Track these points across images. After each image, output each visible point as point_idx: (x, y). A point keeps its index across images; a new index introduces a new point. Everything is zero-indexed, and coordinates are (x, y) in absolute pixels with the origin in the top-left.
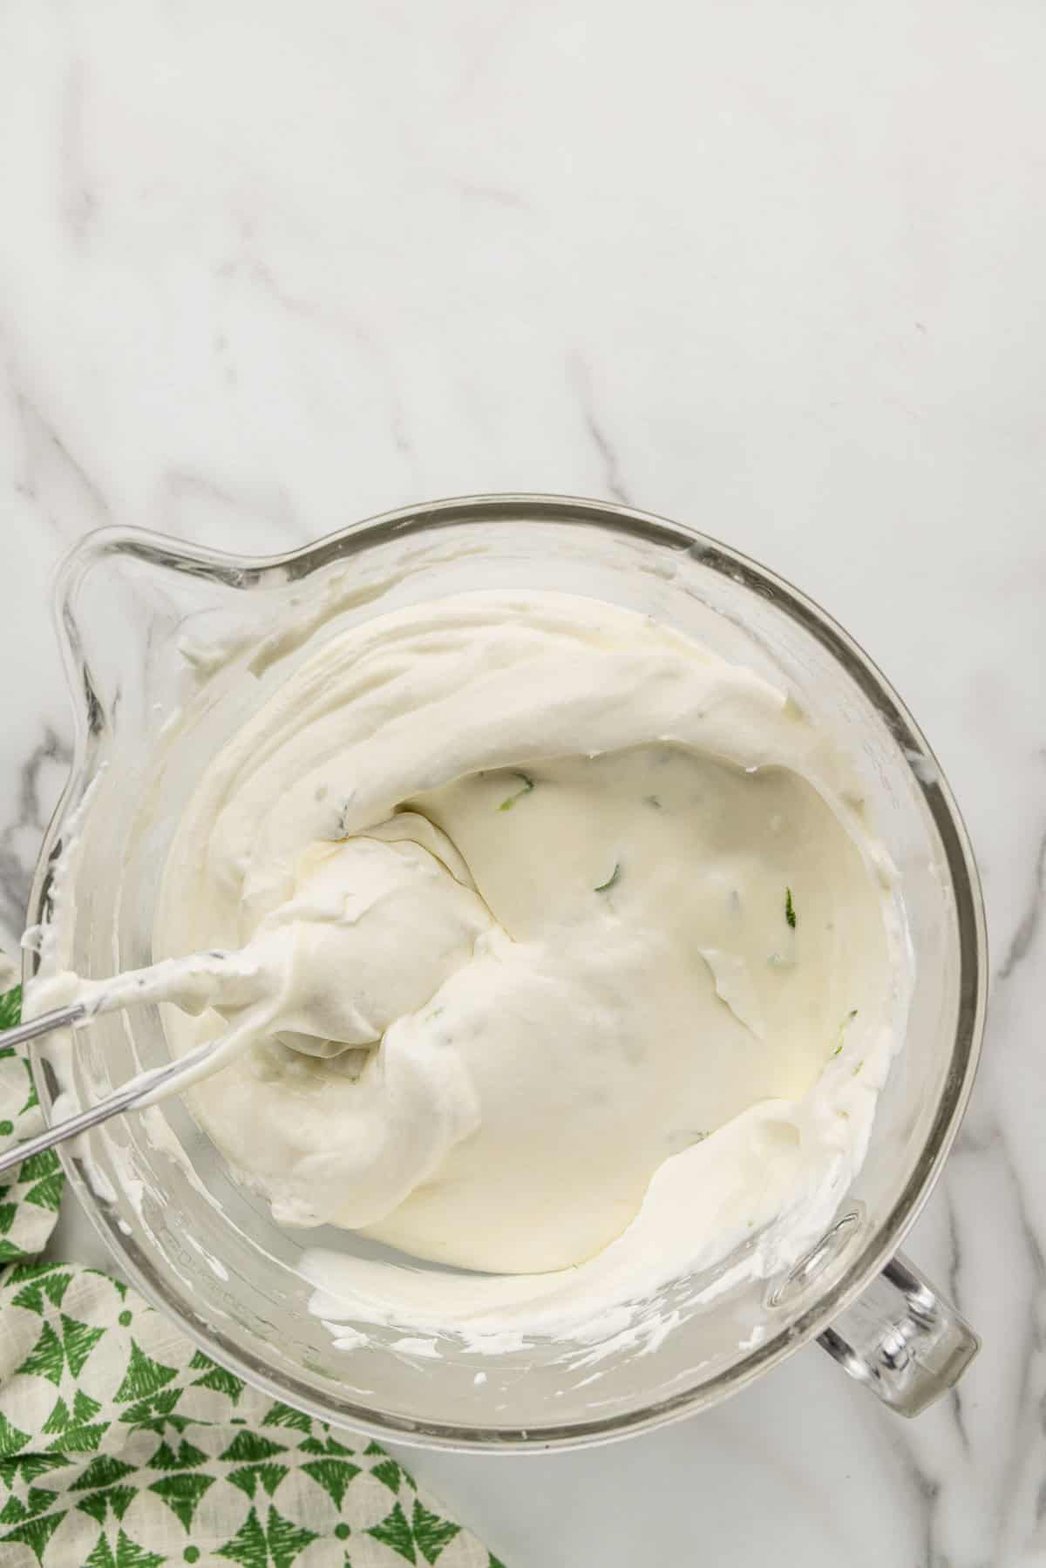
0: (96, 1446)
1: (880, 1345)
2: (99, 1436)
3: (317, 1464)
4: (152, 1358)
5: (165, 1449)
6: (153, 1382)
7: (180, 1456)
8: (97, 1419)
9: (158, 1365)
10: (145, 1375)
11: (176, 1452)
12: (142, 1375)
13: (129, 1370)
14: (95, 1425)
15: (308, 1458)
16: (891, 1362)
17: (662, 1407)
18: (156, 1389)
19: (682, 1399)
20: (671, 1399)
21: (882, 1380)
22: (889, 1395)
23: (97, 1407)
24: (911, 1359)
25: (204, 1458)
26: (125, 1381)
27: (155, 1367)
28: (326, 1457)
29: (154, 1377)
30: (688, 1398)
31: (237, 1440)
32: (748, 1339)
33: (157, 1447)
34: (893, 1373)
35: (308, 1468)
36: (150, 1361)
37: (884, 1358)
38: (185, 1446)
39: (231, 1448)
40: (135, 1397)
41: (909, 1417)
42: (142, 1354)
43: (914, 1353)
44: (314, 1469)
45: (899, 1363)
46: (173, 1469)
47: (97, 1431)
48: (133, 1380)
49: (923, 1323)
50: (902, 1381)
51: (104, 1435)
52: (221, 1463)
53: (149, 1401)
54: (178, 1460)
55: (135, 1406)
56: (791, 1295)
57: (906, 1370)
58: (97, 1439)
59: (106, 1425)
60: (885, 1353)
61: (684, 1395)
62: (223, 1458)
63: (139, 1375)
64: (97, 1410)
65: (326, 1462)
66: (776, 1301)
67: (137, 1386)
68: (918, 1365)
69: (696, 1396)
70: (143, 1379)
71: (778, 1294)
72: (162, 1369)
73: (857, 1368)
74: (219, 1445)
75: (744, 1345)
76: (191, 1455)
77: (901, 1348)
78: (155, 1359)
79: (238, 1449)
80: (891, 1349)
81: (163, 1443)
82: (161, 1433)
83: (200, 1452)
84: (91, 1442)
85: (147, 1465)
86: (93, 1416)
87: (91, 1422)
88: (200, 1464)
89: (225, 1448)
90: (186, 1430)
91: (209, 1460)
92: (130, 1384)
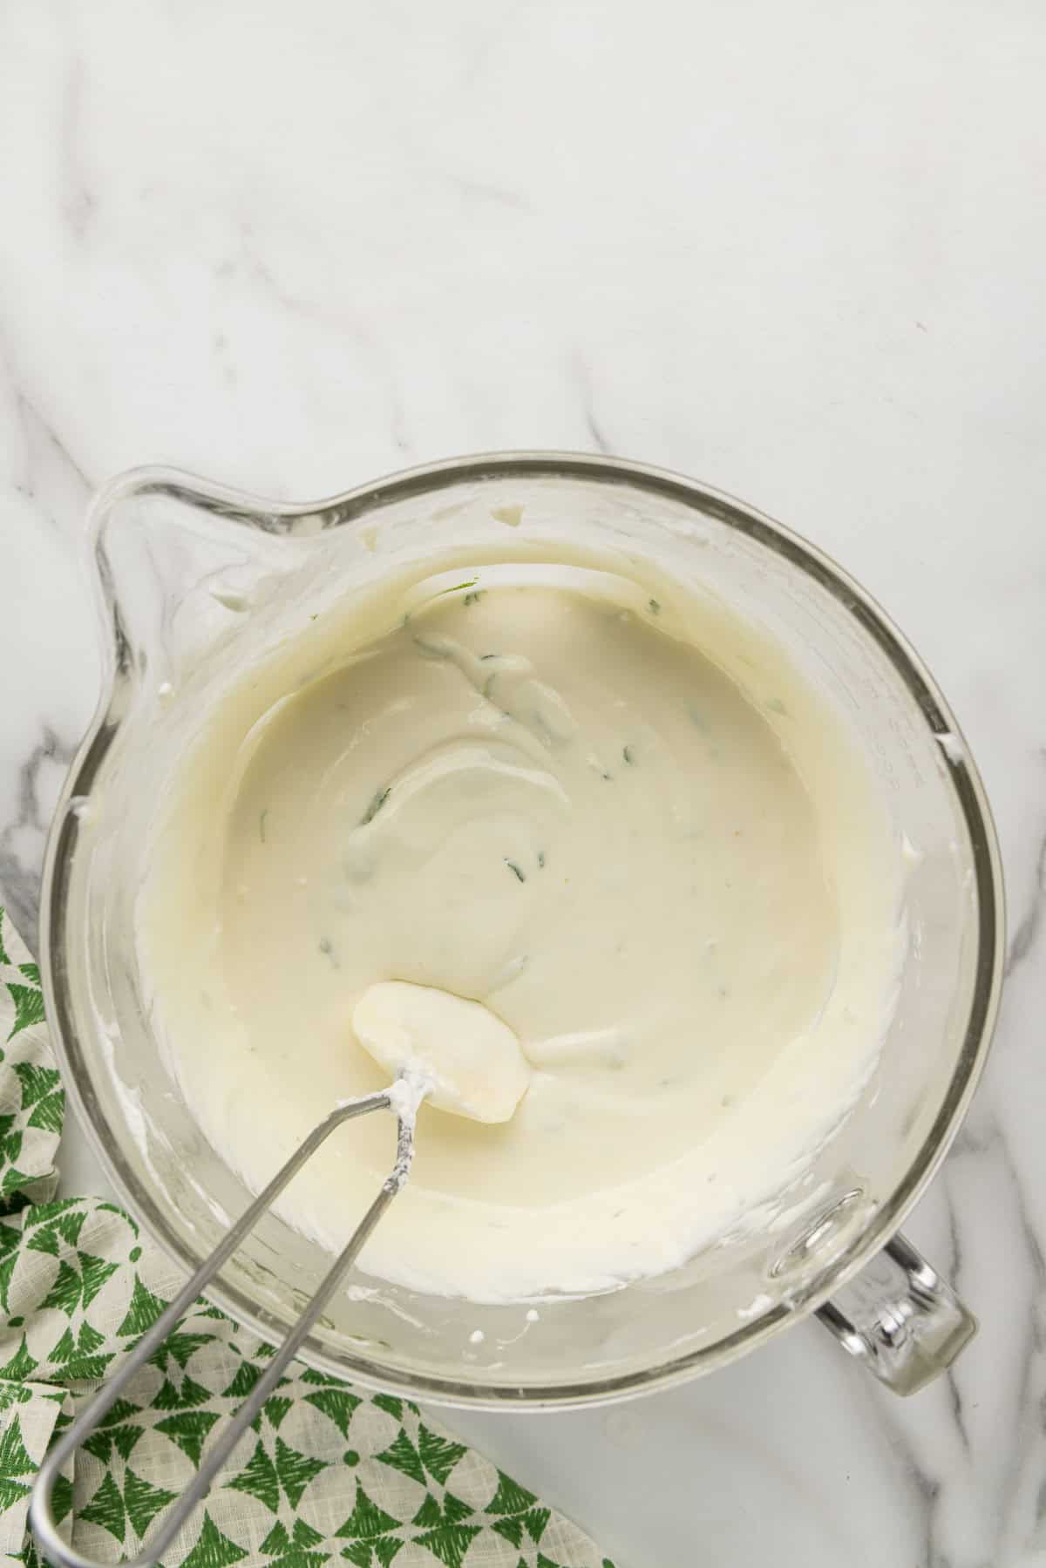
0: (101, 1374)
1: (879, 1322)
2: (104, 1366)
3: (319, 1393)
4: (156, 1295)
5: (168, 1387)
6: (157, 1317)
7: (184, 1395)
8: (101, 1351)
9: (162, 1301)
10: (149, 1310)
11: (179, 1390)
12: (145, 1310)
13: (132, 1305)
14: (98, 1357)
15: (312, 1388)
16: (888, 1339)
17: (658, 1371)
19: (678, 1364)
20: (669, 1364)
21: (880, 1357)
22: (885, 1373)
23: (100, 1339)
24: (909, 1339)
25: (207, 1395)
26: (128, 1316)
27: (159, 1303)
28: (328, 1387)
29: (159, 1312)
30: (687, 1363)
31: (240, 1373)
32: (748, 1307)
33: (161, 1386)
34: (890, 1351)
35: (311, 1398)
36: (154, 1297)
37: (881, 1335)
38: (188, 1384)
39: (234, 1384)
40: (140, 1330)
41: (904, 1395)
42: (145, 1290)
43: (913, 1331)
44: (318, 1399)
45: (896, 1342)
46: (176, 1408)
47: (102, 1361)
48: (136, 1314)
49: (923, 1301)
50: (897, 1359)
51: (109, 1365)
52: (226, 1400)
54: (181, 1398)
56: (791, 1266)
57: (903, 1349)
58: (101, 1369)
59: (111, 1356)
60: (883, 1331)
61: (682, 1360)
62: (226, 1394)
63: (143, 1310)
64: (101, 1343)
65: (328, 1392)
66: (777, 1272)
67: (141, 1321)
68: (916, 1344)
69: (695, 1361)
70: (147, 1314)
71: (778, 1266)
72: (166, 1305)
73: (854, 1343)
74: (223, 1382)
75: (742, 1313)
76: (194, 1392)
77: (899, 1326)
78: (159, 1295)
79: (241, 1383)
80: (889, 1326)
81: (166, 1380)
82: (164, 1369)
83: (204, 1390)
84: (96, 1371)
85: (151, 1405)
86: (95, 1347)
87: (95, 1354)
88: (203, 1401)
89: (229, 1384)
90: (189, 1365)
91: (212, 1398)
92: (134, 1319)
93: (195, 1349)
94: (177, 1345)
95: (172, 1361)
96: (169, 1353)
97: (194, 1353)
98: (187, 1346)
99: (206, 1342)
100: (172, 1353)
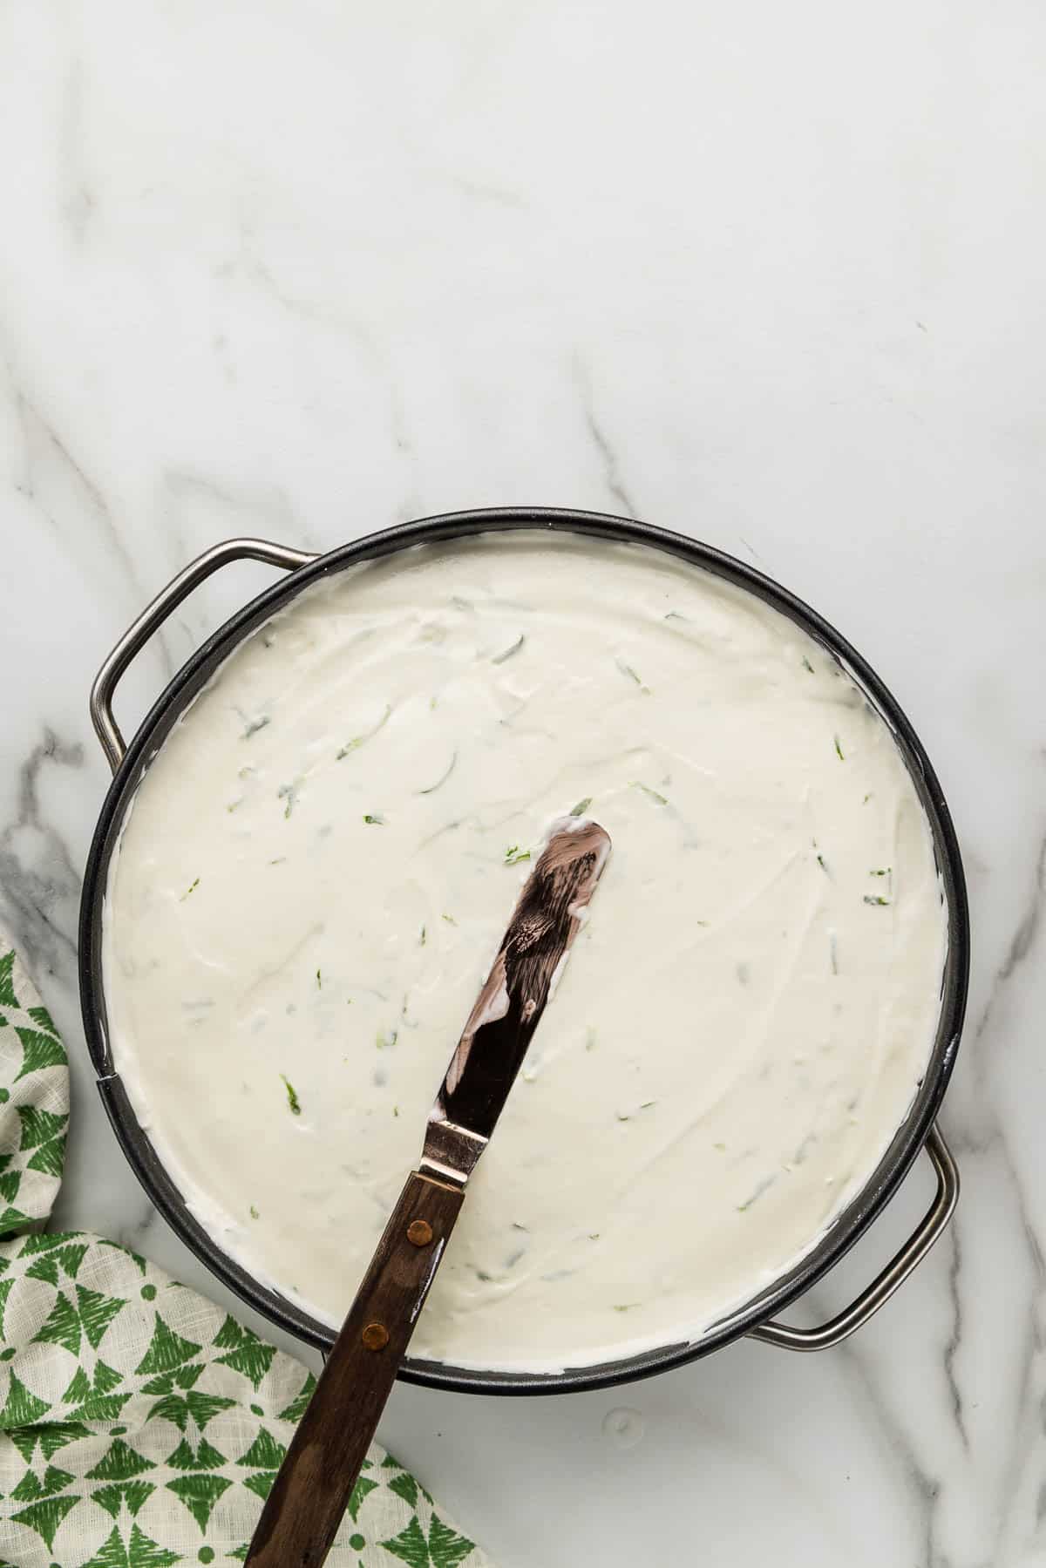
0: (116, 1415)
2: (120, 1406)
4: (177, 1332)
5: (184, 1447)
6: (176, 1357)
7: (199, 1457)
8: (118, 1390)
9: (182, 1339)
10: (169, 1350)
11: (195, 1452)
12: (166, 1350)
13: (152, 1343)
14: (115, 1396)
18: (179, 1364)
23: (118, 1378)
25: (221, 1460)
26: (148, 1353)
27: (179, 1342)
29: (179, 1352)
33: (177, 1445)
36: (175, 1335)
38: (204, 1446)
39: (249, 1453)
40: (158, 1369)
42: (167, 1328)
46: (190, 1469)
47: (118, 1401)
48: (156, 1353)
51: (125, 1406)
52: (239, 1467)
53: (171, 1375)
54: (196, 1460)
55: (158, 1378)
58: (117, 1410)
59: (128, 1396)
62: (240, 1462)
63: (163, 1348)
64: (119, 1381)
67: (160, 1359)
70: (167, 1352)
72: (186, 1344)
74: (237, 1450)
76: (210, 1456)
78: (180, 1334)
79: (256, 1455)
81: (184, 1440)
82: (183, 1428)
83: (220, 1455)
84: (111, 1411)
85: (166, 1463)
86: (113, 1387)
87: (112, 1393)
88: (218, 1466)
89: (244, 1453)
90: (206, 1429)
91: (226, 1463)
92: (153, 1357)
93: (215, 1413)
94: (197, 1406)
95: (191, 1422)
96: (189, 1412)
97: (213, 1417)
98: (207, 1409)
99: (226, 1408)
100: (193, 1413)
